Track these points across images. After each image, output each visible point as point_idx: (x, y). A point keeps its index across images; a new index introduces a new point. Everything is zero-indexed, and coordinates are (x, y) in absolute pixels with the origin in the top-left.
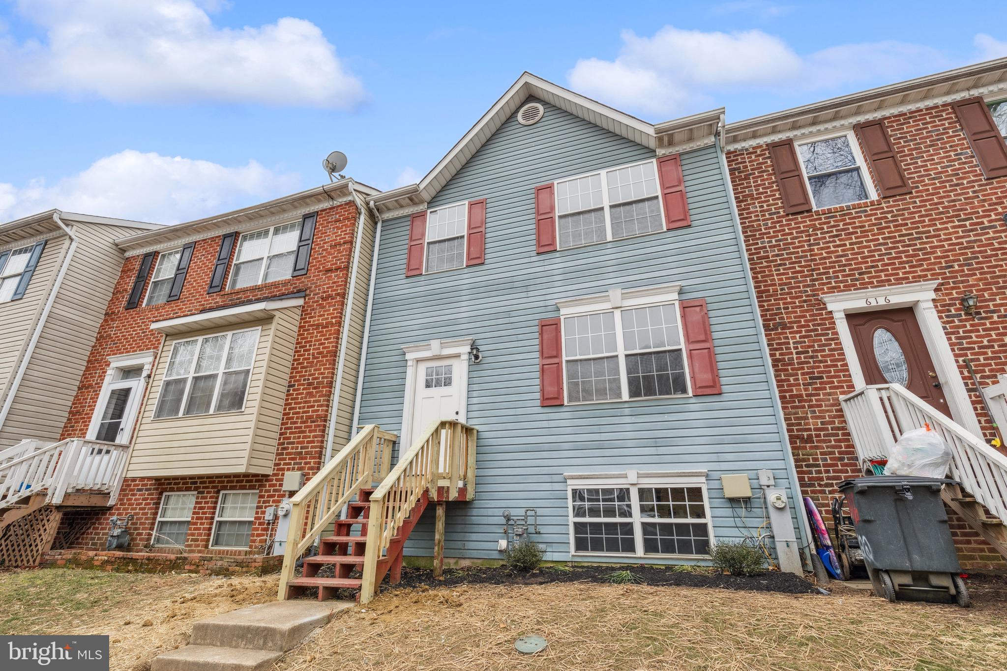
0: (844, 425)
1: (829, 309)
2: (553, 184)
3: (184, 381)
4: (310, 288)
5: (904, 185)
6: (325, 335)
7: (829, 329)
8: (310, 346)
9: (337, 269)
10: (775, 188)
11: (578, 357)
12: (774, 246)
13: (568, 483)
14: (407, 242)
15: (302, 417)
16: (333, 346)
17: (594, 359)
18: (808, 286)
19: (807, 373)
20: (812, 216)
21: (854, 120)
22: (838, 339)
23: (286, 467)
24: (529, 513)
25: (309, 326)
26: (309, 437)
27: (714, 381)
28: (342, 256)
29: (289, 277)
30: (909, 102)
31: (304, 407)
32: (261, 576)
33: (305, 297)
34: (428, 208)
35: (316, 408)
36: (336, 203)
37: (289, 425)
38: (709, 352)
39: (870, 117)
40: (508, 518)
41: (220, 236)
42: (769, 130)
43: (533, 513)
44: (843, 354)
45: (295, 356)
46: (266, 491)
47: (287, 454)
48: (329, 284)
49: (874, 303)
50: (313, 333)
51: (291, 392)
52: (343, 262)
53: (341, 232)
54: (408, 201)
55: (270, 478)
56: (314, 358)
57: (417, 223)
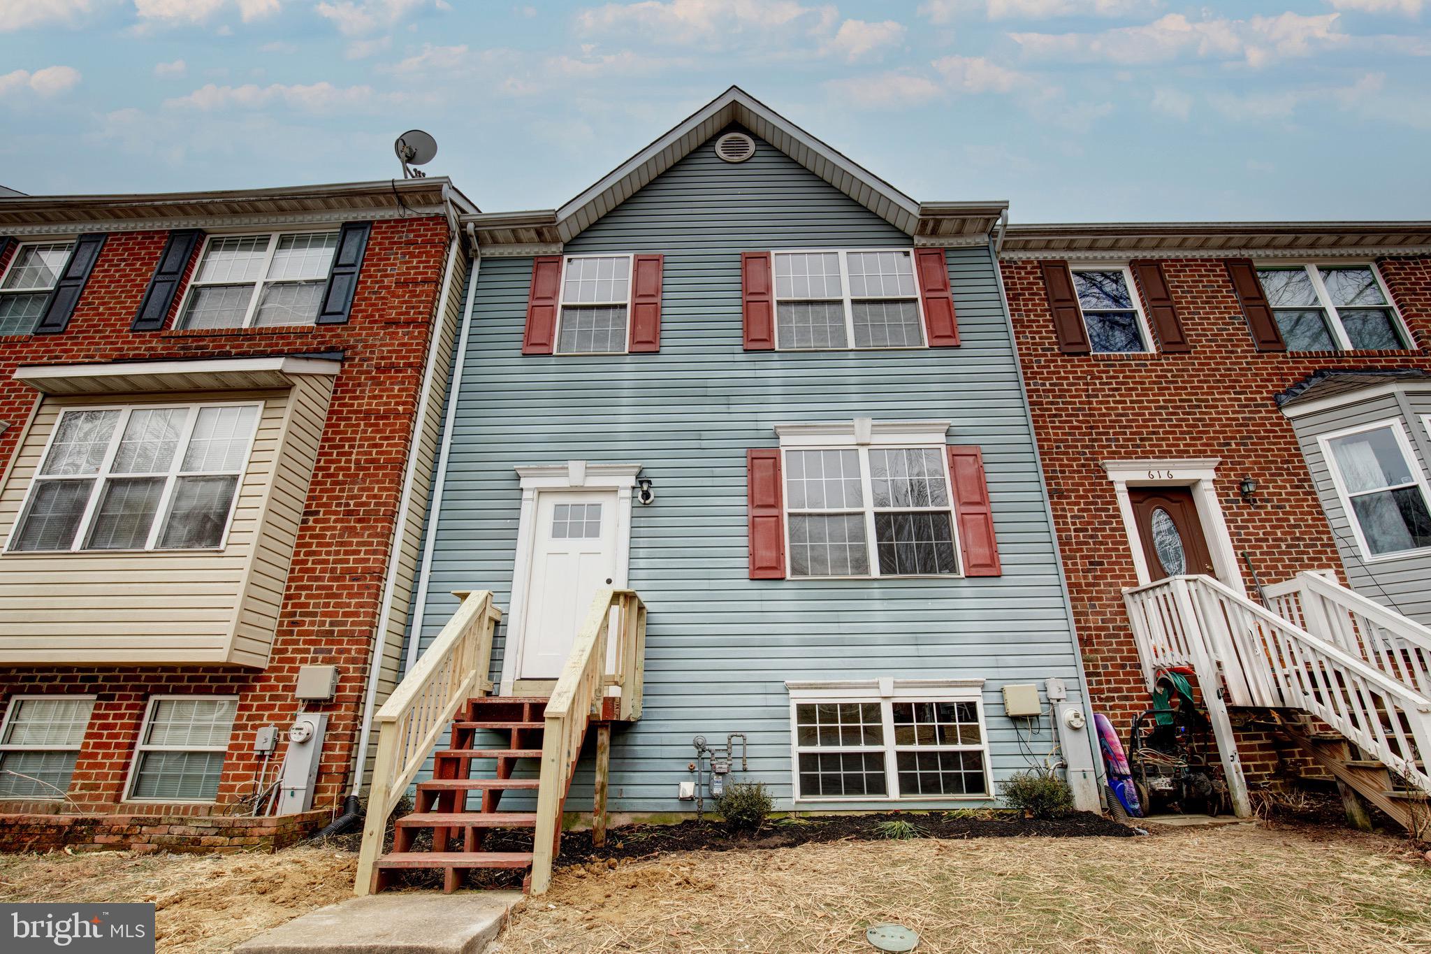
0: (1126, 624)
1: (1111, 478)
2: (769, 253)
3: (87, 484)
4: (354, 347)
5: (1183, 342)
6: (383, 431)
7: (1109, 503)
8: (352, 447)
9: (407, 323)
10: (1048, 317)
11: (806, 510)
12: (1049, 391)
13: (791, 696)
14: (526, 299)
15: (333, 570)
16: (398, 452)
17: (829, 515)
18: (1087, 447)
19: (1087, 557)
20: (1090, 360)
21: (1132, 254)
22: (1119, 516)
23: (299, 656)
24: (734, 740)
25: (349, 412)
26: (349, 605)
27: (992, 558)
28: (420, 302)
29: (311, 323)
30: (1186, 249)
31: (338, 553)
32: (273, 852)
33: (342, 362)
34: (565, 252)
35: (362, 555)
36: (408, 214)
37: (305, 583)
38: (986, 519)
39: (1148, 255)
40: (701, 748)
41: (163, 232)
42: (1043, 244)
43: (740, 740)
44: (1125, 536)
45: (318, 461)
46: (254, 698)
47: (300, 633)
48: (393, 345)
49: (1156, 478)
50: (358, 425)
51: (311, 524)
52: (420, 313)
53: (419, 262)
54: (533, 234)
55: (264, 674)
56: (359, 468)
57: (545, 272)
